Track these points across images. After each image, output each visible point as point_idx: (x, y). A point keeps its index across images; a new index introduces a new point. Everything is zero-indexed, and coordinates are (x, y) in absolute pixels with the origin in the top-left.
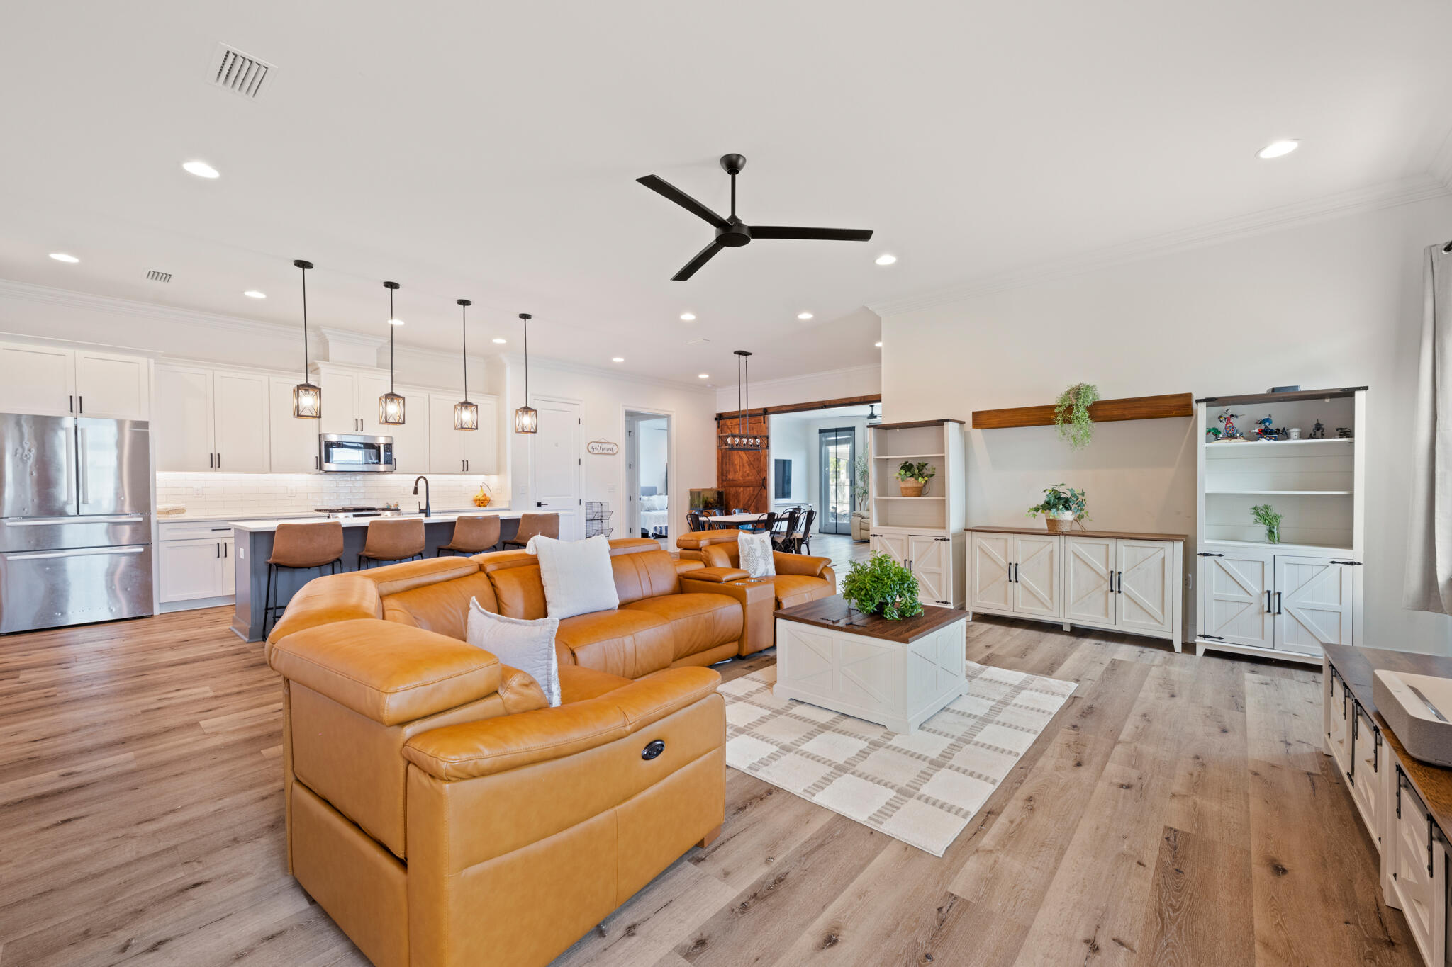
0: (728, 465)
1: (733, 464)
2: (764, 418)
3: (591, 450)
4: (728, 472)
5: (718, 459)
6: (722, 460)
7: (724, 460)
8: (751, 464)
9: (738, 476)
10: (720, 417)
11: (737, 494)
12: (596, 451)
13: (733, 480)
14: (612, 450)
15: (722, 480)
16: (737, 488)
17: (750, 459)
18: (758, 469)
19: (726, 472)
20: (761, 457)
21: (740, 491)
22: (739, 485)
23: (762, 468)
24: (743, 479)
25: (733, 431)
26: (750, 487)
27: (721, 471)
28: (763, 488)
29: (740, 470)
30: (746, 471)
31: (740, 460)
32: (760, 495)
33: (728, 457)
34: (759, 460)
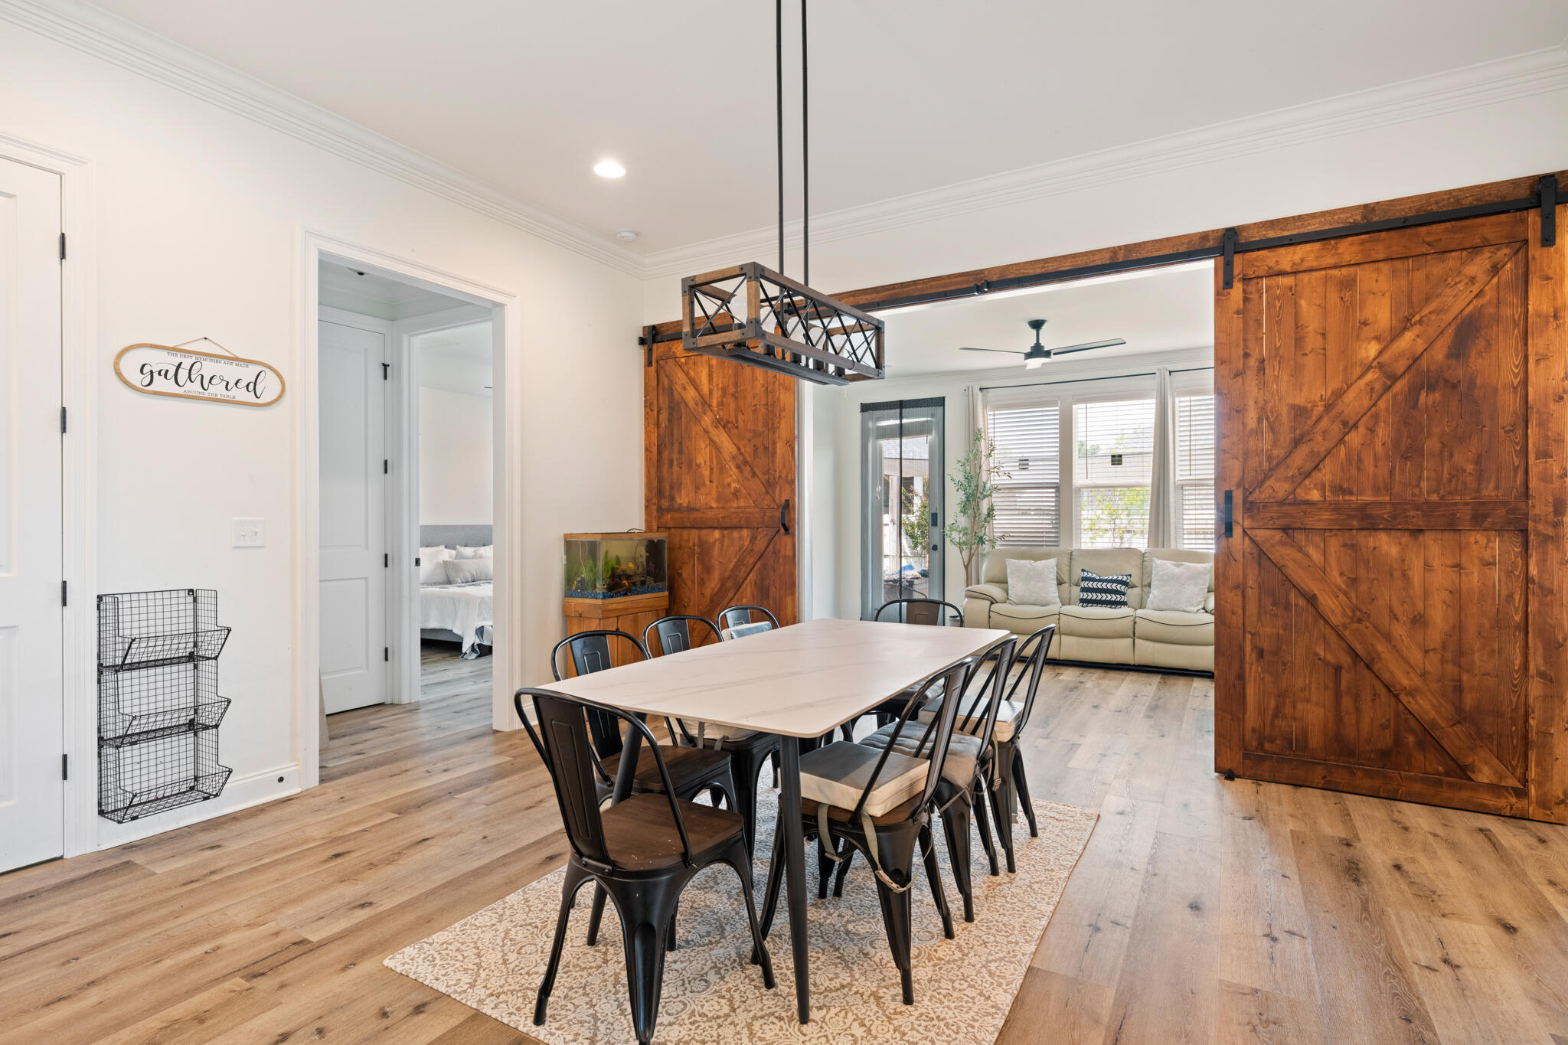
0: (676, 469)
1: (691, 465)
3: (136, 379)
4: (676, 486)
5: (647, 450)
6: (659, 453)
7: (666, 455)
8: (745, 462)
9: (707, 499)
10: (651, 338)
11: (705, 549)
12: (160, 384)
13: (691, 509)
14: (253, 386)
15: (660, 509)
16: (704, 532)
17: (742, 450)
18: (766, 477)
19: (672, 487)
20: (774, 443)
21: (712, 540)
22: (710, 524)
23: (780, 476)
24: (720, 505)
25: (692, 373)
26: (741, 528)
27: (655, 484)
28: (782, 530)
29: (711, 481)
30: (729, 484)
31: (714, 452)
32: (774, 552)
33: (676, 445)
34: (769, 451)
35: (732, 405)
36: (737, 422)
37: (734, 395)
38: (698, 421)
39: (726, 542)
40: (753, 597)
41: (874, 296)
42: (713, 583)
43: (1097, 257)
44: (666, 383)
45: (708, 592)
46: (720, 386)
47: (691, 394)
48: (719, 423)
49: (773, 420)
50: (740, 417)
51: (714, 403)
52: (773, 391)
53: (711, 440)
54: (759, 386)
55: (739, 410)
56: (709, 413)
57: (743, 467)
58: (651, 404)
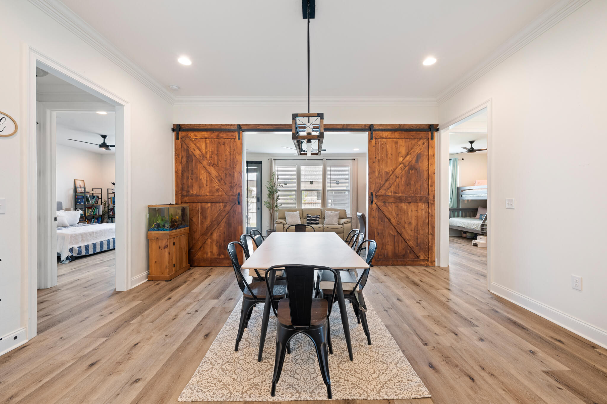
0: (190, 180)
1: (197, 179)
2: (239, 134)
4: (190, 187)
5: (176, 172)
6: (182, 174)
7: (185, 175)
8: (222, 179)
9: (205, 192)
10: (178, 129)
11: (204, 211)
13: (197, 195)
15: (183, 196)
16: (203, 204)
17: (220, 174)
18: (230, 184)
19: (188, 187)
20: (234, 173)
21: (207, 207)
22: (206, 201)
23: (236, 184)
24: (211, 194)
25: (198, 145)
26: (220, 202)
27: (180, 186)
28: (237, 203)
29: (206, 185)
30: (215, 187)
31: (208, 174)
32: (234, 211)
33: (190, 171)
34: (232, 176)
35: (216, 158)
36: (218, 164)
37: (216, 154)
38: (200, 162)
39: (213, 208)
40: (225, 227)
41: (271, 127)
42: (208, 222)
43: (339, 126)
44: (185, 147)
45: (205, 226)
46: (211, 151)
47: (197, 152)
48: (209, 164)
49: (233, 165)
50: (219, 162)
51: (208, 156)
52: (233, 154)
53: (207, 170)
54: (227, 152)
55: (218, 160)
56: (206, 160)
57: (221, 180)
58: (178, 155)
